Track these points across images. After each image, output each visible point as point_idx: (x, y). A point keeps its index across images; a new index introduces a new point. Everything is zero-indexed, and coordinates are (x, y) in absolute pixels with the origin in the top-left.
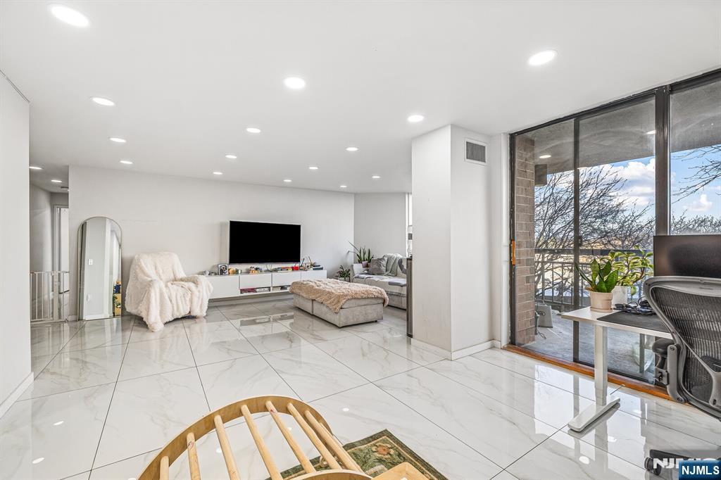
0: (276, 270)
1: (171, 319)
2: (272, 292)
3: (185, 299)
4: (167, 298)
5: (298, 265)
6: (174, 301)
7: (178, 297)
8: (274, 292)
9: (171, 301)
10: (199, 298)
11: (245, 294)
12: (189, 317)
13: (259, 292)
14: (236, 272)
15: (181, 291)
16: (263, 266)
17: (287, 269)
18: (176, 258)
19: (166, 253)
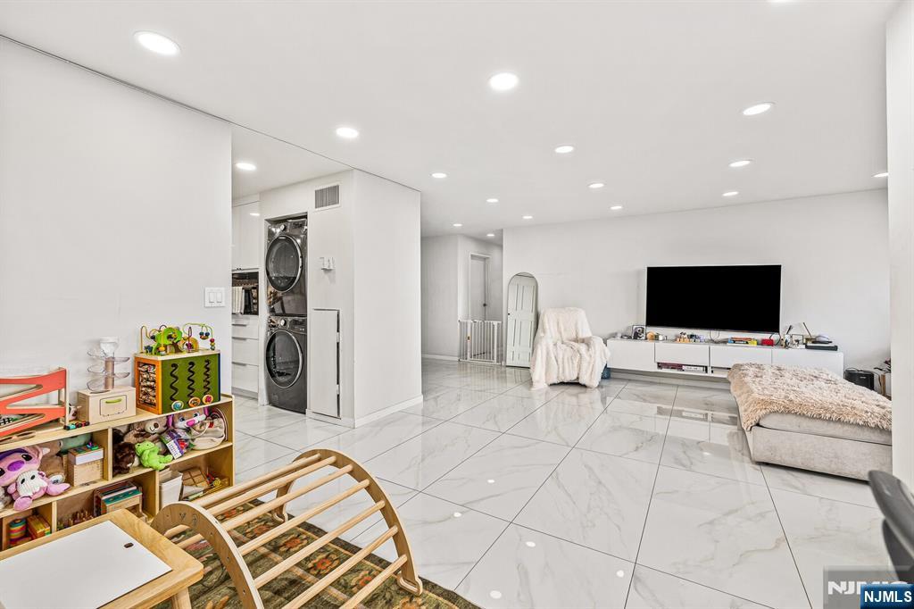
0: (725, 342)
1: (556, 381)
2: (710, 374)
3: (573, 363)
4: (553, 358)
5: (775, 337)
6: (560, 362)
7: (566, 358)
8: (713, 375)
9: (557, 361)
10: (589, 363)
11: (664, 370)
12: (576, 384)
13: (687, 371)
14: (656, 338)
15: (569, 352)
16: (704, 334)
17: (746, 341)
18: (582, 314)
19: (572, 308)
